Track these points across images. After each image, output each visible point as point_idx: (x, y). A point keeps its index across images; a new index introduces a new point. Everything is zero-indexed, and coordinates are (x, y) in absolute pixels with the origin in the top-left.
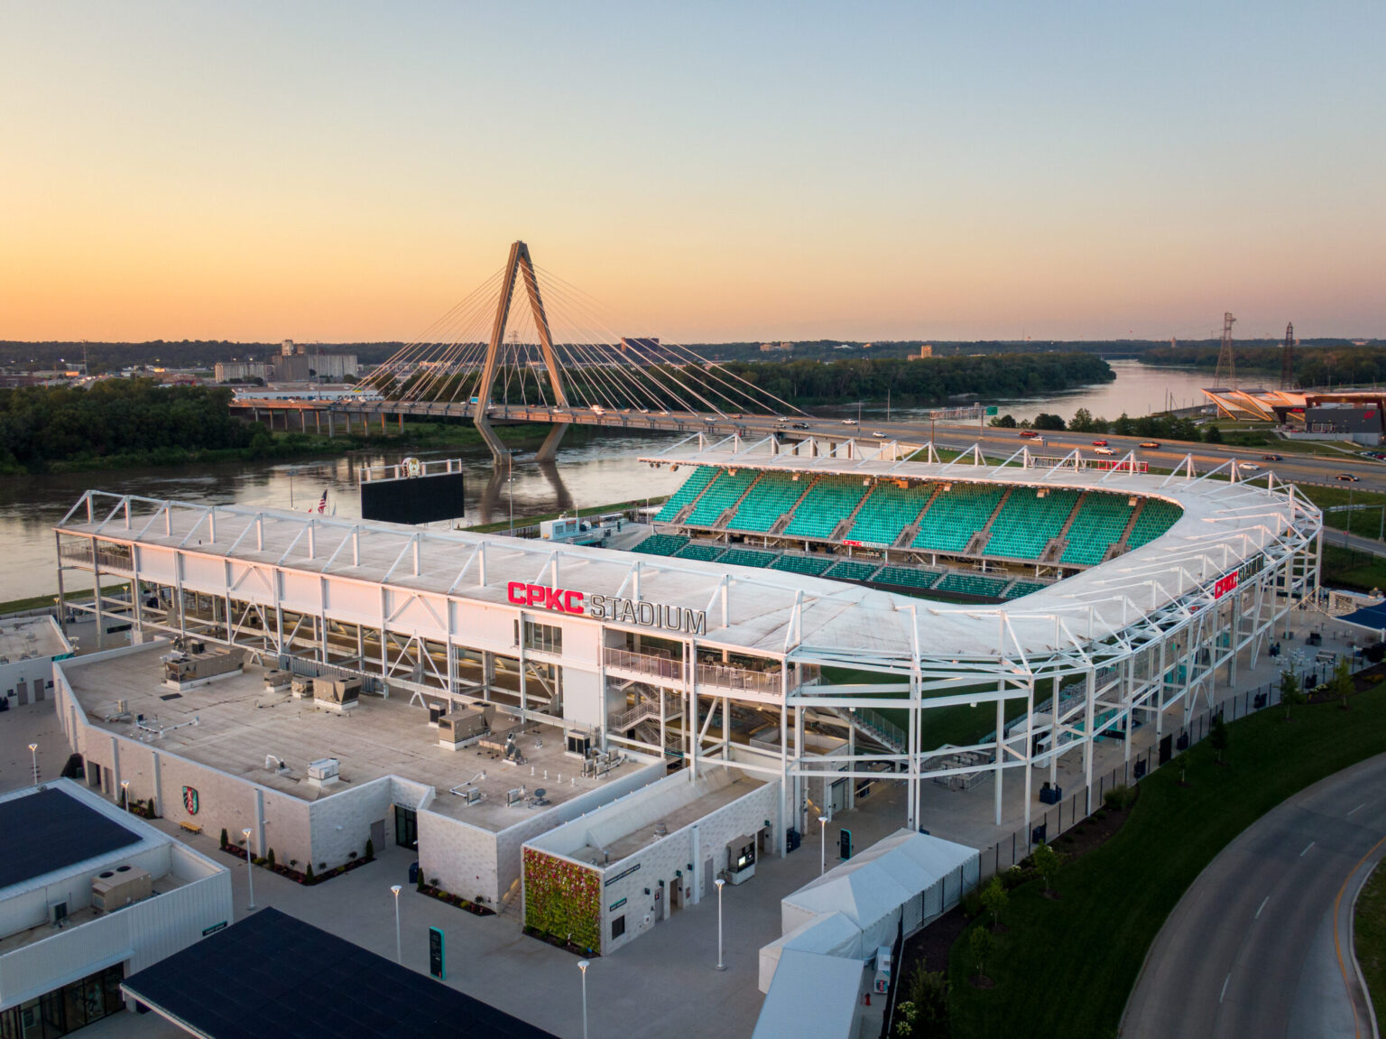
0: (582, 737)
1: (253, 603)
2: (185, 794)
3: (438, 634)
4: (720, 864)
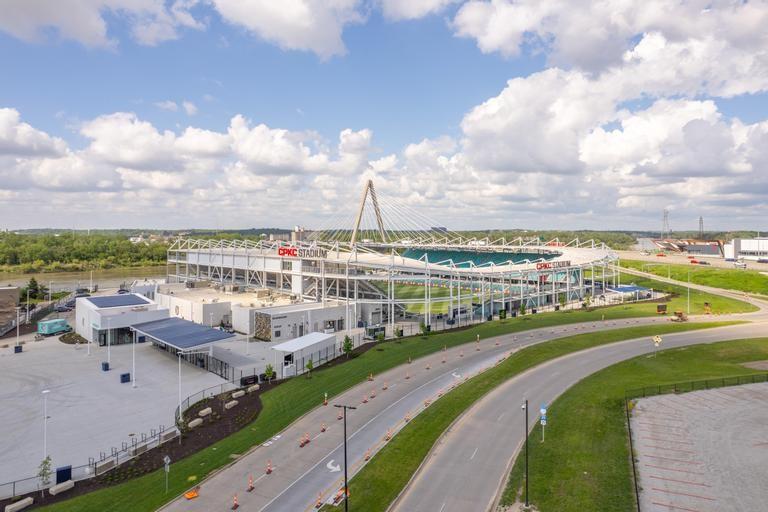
3: (261, 269)
4: (321, 326)
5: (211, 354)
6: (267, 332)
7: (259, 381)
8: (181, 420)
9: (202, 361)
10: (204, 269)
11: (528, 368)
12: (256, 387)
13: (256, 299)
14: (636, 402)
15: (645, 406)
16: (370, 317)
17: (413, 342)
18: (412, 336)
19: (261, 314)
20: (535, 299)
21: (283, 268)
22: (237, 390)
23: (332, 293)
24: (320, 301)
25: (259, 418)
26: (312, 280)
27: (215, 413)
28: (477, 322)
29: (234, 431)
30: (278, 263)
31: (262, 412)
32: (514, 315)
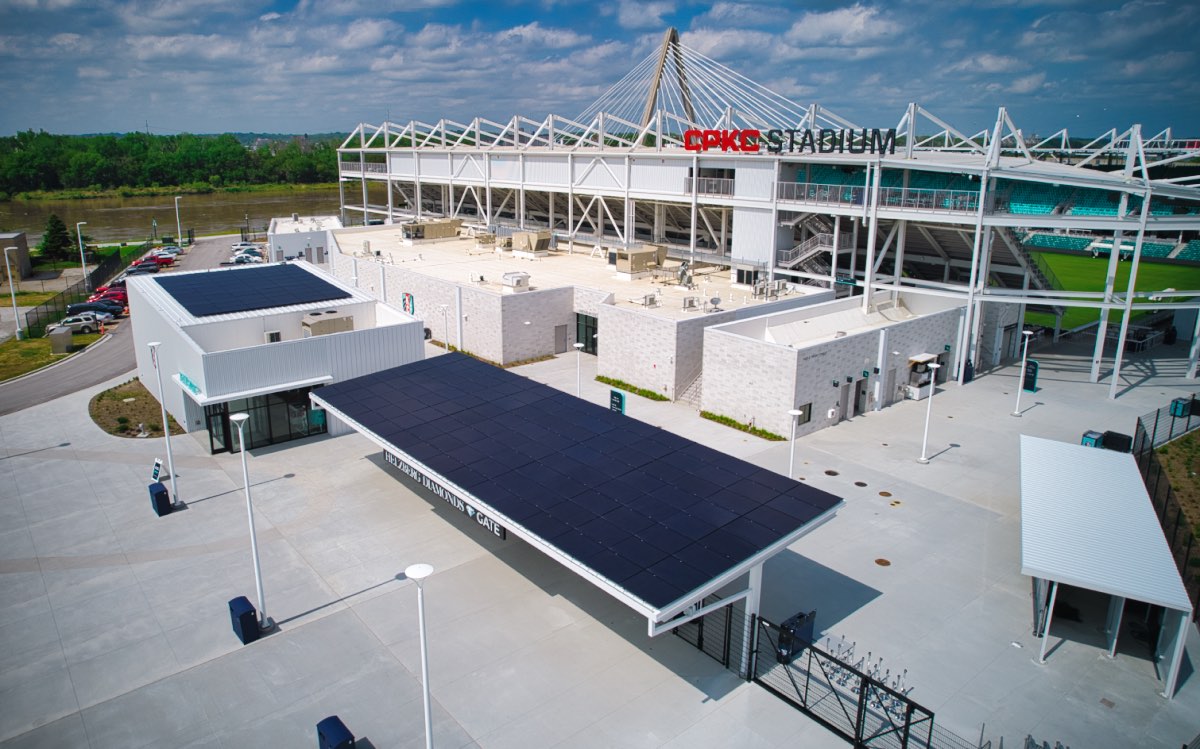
0: (751, 269)
1: (469, 185)
2: (404, 300)
3: (617, 190)
4: (902, 377)
10: (435, 191)
21: (702, 188)
30: (683, 172)
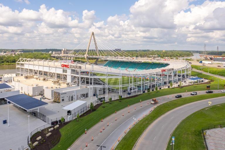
0: (68, 83)
1: (36, 70)
2: (21, 88)
3: (54, 72)
4: (79, 96)
5: (38, 111)
6: (59, 99)
7: (59, 123)
8: (30, 143)
9: (35, 114)
10: (31, 70)
11: (161, 115)
12: (58, 126)
13: (53, 84)
14: (206, 132)
15: (210, 134)
16: (98, 92)
17: (116, 103)
18: (115, 100)
19: (56, 92)
20: (161, 83)
21: (64, 72)
22: (50, 127)
23: (83, 82)
24: (78, 86)
25: (60, 141)
26: (75, 77)
27: (43, 139)
28: (139, 93)
29: (52, 148)
30: (62, 70)
31: (61, 138)
32: (153, 90)
